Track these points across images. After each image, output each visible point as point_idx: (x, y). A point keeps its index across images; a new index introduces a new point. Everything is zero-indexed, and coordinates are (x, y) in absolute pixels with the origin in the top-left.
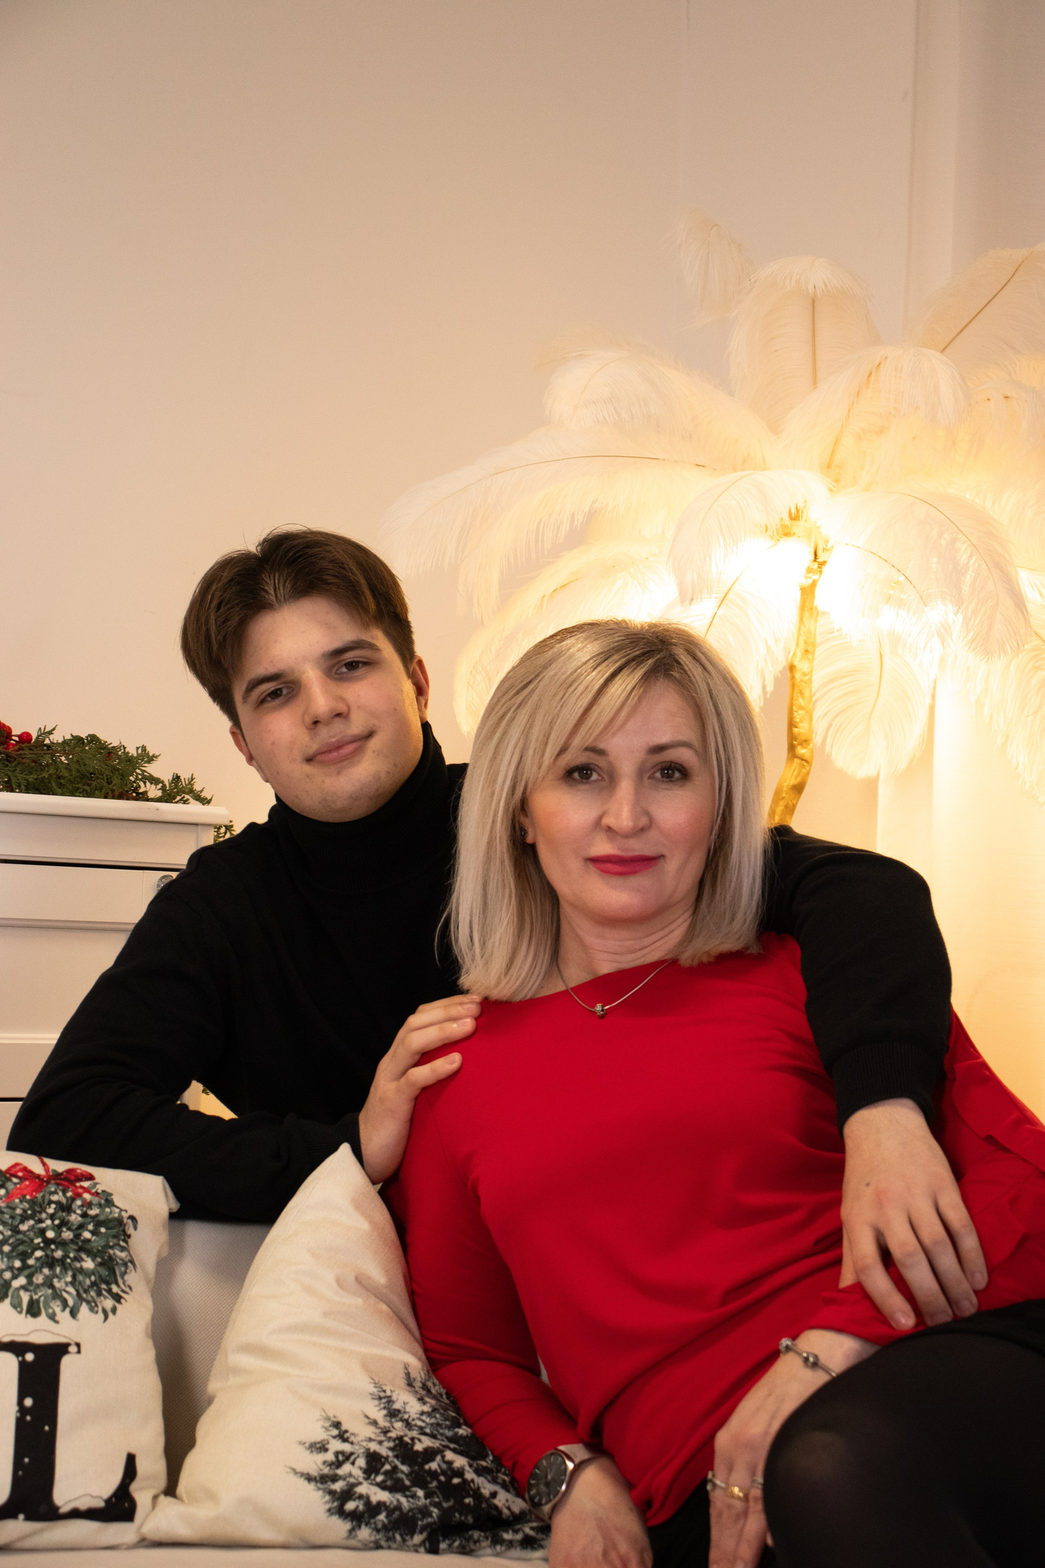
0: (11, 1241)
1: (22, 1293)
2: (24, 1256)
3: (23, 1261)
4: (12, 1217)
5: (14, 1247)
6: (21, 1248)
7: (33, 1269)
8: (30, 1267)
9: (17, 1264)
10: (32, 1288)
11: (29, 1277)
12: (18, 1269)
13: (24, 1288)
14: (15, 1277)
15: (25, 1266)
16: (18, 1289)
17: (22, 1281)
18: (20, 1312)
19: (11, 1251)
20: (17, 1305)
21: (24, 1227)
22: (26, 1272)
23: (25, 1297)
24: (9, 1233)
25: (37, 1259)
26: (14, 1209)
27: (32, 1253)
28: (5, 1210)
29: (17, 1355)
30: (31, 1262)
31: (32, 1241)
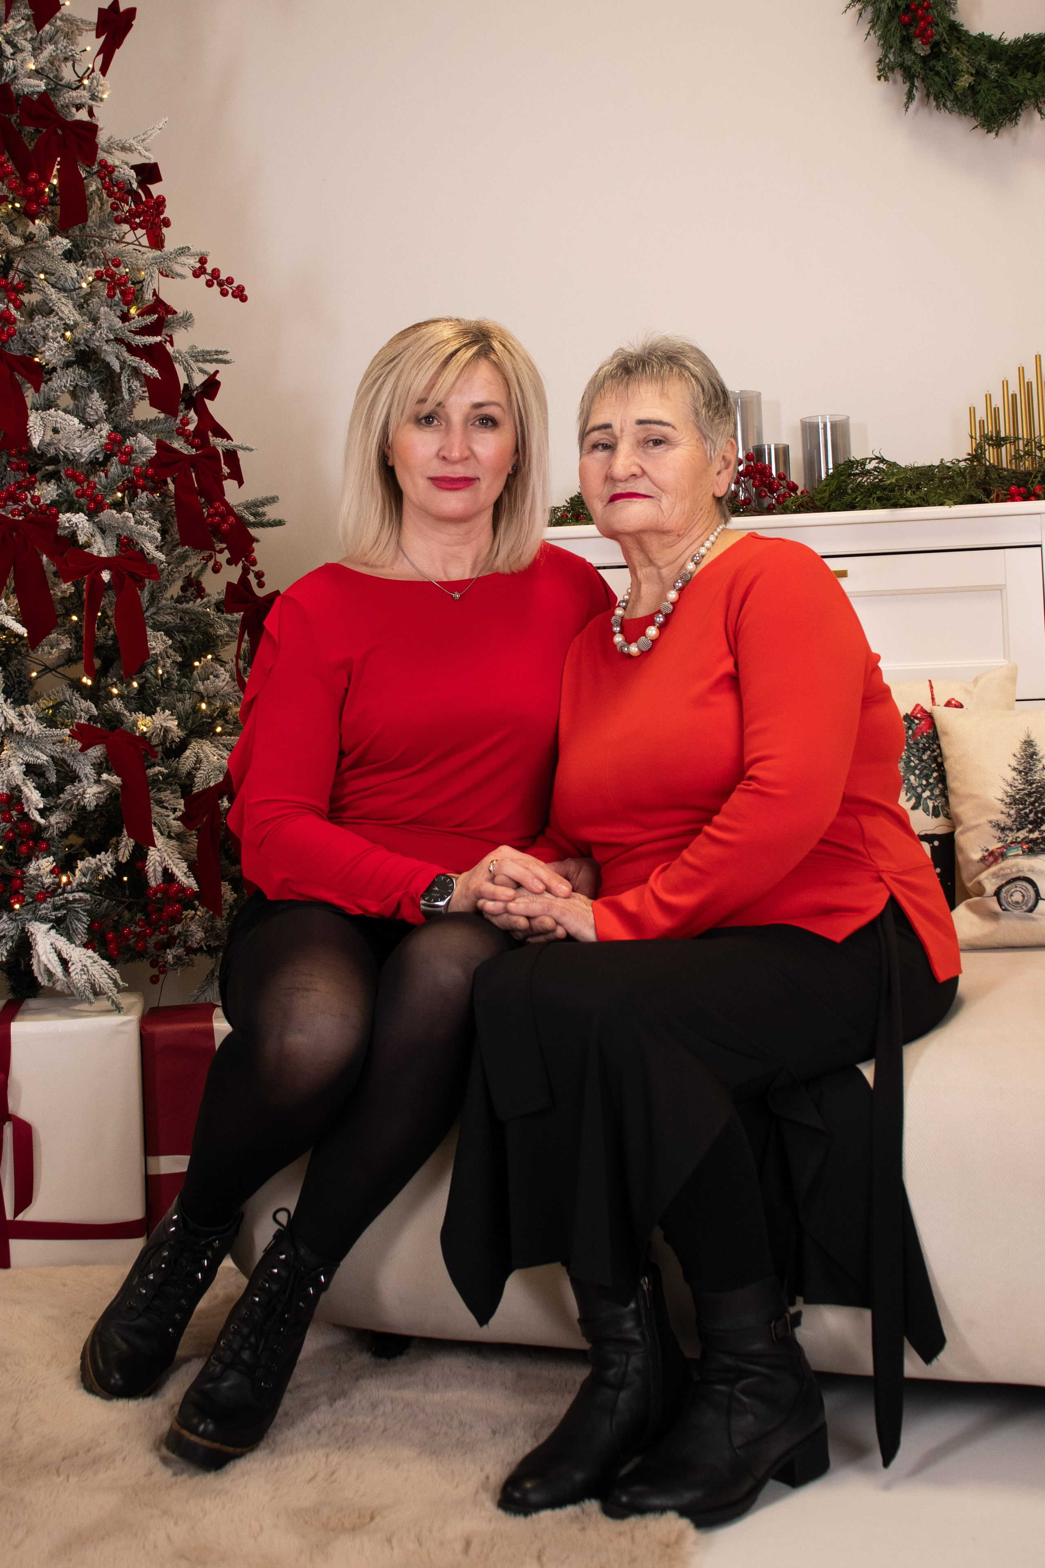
0: (919, 767)
1: (928, 801)
2: (927, 777)
3: (927, 781)
4: (918, 751)
5: (921, 772)
6: (925, 772)
7: (933, 786)
8: (931, 784)
9: (924, 782)
10: (933, 798)
11: (931, 791)
12: (925, 786)
13: (928, 797)
14: (924, 791)
15: (928, 784)
16: (926, 799)
17: (927, 793)
18: (928, 815)
19: (920, 774)
20: (926, 810)
21: (925, 757)
22: (929, 788)
23: (930, 804)
24: (917, 762)
25: (935, 778)
26: (917, 744)
27: (932, 775)
28: (913, 746)
29: (929, 844)
30: (931, 781)
31: (930, 766)
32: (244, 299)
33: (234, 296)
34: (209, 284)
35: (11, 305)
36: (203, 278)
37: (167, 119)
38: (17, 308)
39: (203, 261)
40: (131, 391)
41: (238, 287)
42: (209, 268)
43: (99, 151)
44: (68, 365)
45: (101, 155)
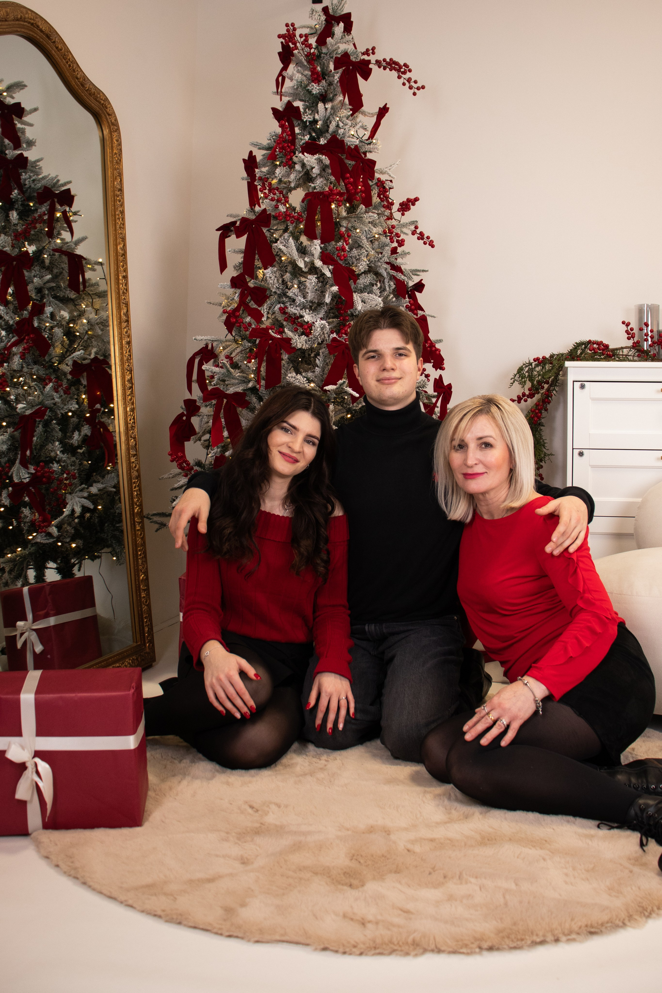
32: (433, 246)
33: (429, 245)
34: (418, 238)
35: (344, 243)
36: (416, 236)
37: (400, 160)
38: (347, 244)
39: (416, 227)
40: (390, 286)
41: (431, 241)
42: (418, 231)
43: (376, 174)
44: (365, 273)
45: (377, 175)
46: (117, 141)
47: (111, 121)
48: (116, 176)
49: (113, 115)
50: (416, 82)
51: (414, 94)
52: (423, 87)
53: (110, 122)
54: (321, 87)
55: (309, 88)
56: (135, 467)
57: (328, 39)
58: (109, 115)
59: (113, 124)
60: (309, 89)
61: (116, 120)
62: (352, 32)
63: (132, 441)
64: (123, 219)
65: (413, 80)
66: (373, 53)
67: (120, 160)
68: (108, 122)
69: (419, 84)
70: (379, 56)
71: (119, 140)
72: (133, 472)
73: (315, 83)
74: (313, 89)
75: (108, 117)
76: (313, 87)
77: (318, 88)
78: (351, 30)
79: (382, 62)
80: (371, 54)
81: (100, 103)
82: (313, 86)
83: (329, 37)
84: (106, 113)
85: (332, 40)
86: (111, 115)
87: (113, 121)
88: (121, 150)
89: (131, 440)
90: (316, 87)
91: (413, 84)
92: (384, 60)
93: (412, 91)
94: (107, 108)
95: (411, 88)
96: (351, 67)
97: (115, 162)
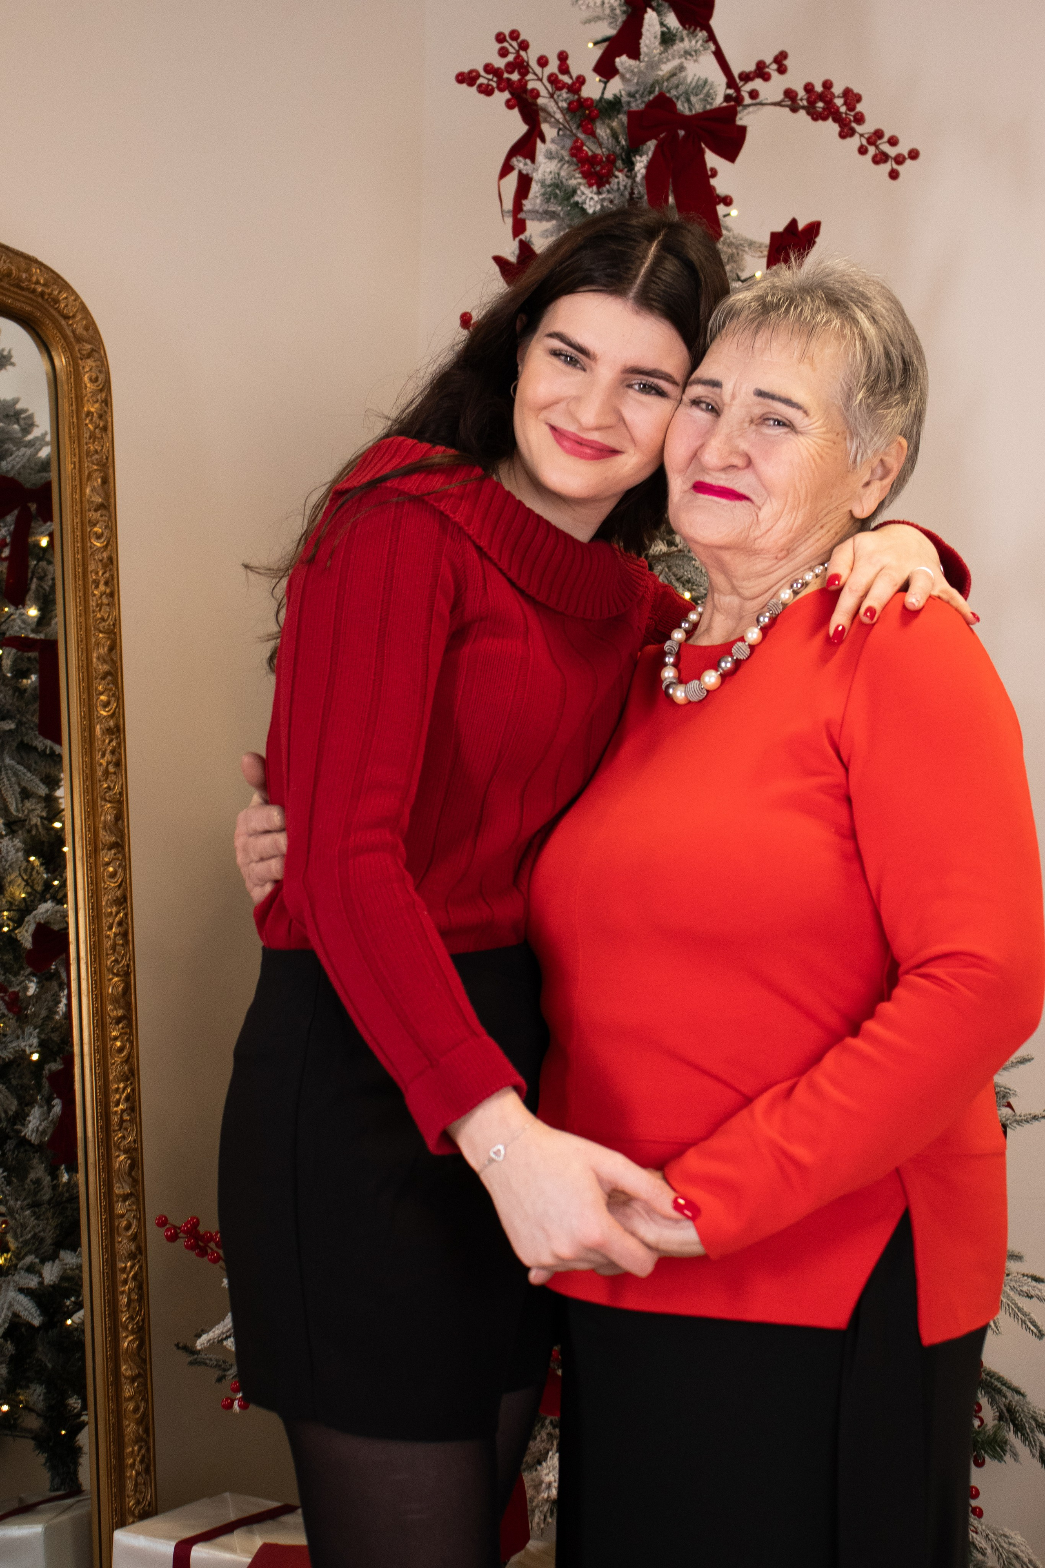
46: (94, 380)
47: (74, 332)
48: (89, 473)
49: (79, 317)
50: (893, 142)
51: (894, 175)
52: (914, 155)
53: (70, 334)
54: (604, 196)
55: (576, 198)
56: (128, 1227)
57: (617, 60)
58: (66, 317)
59: (79, 339)
60: (577, 203)
61: (91, 325)
62: (714, 23)
63: (122, 1158)
64: (112, 582)
65: (886, 139)
66: (782, 70)
67: (105, 429)
68: (65, 337)
69: (903, 149)
70: (795, 79)
71: (102, 377)
72: (120, 1242)
73: (590, 185)
74: (584, 202)
75: (63, 322)
76: (584, 197)
77: (596, 198)
78: (709, 14)
79: (801, 93)
80: (775, 75)
81: (34, 291)
82: (583, 193)
83: (620, 55)
84: (57, 315)
85: (632, 62)
86: (74, 316)
87: (80, 330)
88: (107, 402)
89: (119, 1156)
90: (590, 195)
91: (886, 148)
92: (809, 88)
93: (887, 167)
94: (56, 301)
95: (880, 158)
96: (682, 133)
97: (87, 435)
